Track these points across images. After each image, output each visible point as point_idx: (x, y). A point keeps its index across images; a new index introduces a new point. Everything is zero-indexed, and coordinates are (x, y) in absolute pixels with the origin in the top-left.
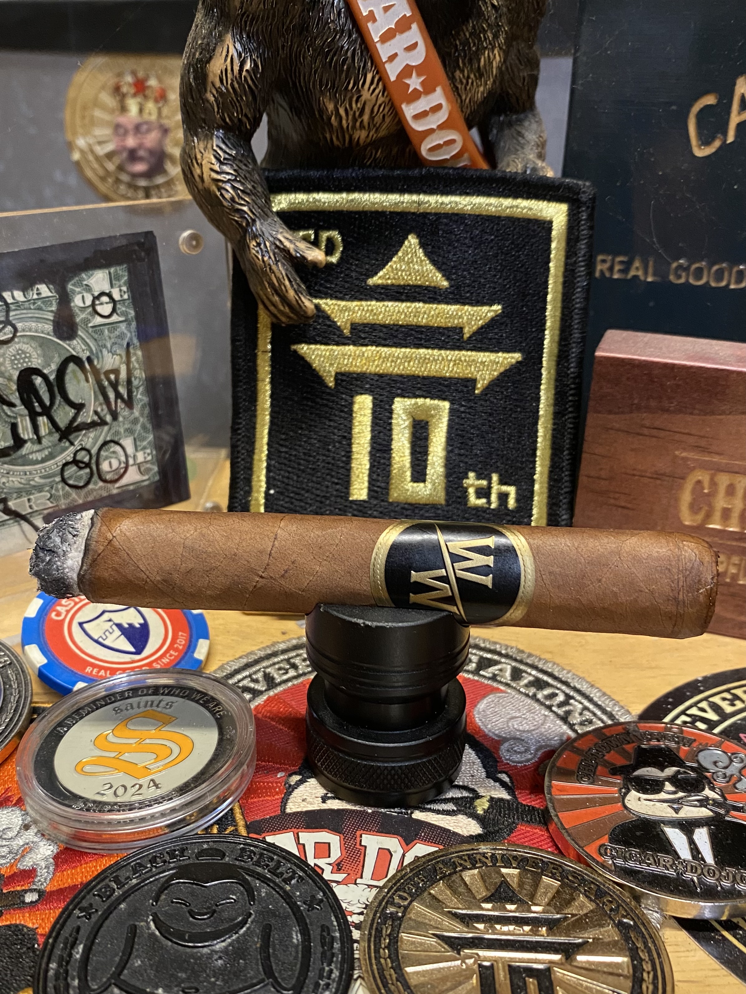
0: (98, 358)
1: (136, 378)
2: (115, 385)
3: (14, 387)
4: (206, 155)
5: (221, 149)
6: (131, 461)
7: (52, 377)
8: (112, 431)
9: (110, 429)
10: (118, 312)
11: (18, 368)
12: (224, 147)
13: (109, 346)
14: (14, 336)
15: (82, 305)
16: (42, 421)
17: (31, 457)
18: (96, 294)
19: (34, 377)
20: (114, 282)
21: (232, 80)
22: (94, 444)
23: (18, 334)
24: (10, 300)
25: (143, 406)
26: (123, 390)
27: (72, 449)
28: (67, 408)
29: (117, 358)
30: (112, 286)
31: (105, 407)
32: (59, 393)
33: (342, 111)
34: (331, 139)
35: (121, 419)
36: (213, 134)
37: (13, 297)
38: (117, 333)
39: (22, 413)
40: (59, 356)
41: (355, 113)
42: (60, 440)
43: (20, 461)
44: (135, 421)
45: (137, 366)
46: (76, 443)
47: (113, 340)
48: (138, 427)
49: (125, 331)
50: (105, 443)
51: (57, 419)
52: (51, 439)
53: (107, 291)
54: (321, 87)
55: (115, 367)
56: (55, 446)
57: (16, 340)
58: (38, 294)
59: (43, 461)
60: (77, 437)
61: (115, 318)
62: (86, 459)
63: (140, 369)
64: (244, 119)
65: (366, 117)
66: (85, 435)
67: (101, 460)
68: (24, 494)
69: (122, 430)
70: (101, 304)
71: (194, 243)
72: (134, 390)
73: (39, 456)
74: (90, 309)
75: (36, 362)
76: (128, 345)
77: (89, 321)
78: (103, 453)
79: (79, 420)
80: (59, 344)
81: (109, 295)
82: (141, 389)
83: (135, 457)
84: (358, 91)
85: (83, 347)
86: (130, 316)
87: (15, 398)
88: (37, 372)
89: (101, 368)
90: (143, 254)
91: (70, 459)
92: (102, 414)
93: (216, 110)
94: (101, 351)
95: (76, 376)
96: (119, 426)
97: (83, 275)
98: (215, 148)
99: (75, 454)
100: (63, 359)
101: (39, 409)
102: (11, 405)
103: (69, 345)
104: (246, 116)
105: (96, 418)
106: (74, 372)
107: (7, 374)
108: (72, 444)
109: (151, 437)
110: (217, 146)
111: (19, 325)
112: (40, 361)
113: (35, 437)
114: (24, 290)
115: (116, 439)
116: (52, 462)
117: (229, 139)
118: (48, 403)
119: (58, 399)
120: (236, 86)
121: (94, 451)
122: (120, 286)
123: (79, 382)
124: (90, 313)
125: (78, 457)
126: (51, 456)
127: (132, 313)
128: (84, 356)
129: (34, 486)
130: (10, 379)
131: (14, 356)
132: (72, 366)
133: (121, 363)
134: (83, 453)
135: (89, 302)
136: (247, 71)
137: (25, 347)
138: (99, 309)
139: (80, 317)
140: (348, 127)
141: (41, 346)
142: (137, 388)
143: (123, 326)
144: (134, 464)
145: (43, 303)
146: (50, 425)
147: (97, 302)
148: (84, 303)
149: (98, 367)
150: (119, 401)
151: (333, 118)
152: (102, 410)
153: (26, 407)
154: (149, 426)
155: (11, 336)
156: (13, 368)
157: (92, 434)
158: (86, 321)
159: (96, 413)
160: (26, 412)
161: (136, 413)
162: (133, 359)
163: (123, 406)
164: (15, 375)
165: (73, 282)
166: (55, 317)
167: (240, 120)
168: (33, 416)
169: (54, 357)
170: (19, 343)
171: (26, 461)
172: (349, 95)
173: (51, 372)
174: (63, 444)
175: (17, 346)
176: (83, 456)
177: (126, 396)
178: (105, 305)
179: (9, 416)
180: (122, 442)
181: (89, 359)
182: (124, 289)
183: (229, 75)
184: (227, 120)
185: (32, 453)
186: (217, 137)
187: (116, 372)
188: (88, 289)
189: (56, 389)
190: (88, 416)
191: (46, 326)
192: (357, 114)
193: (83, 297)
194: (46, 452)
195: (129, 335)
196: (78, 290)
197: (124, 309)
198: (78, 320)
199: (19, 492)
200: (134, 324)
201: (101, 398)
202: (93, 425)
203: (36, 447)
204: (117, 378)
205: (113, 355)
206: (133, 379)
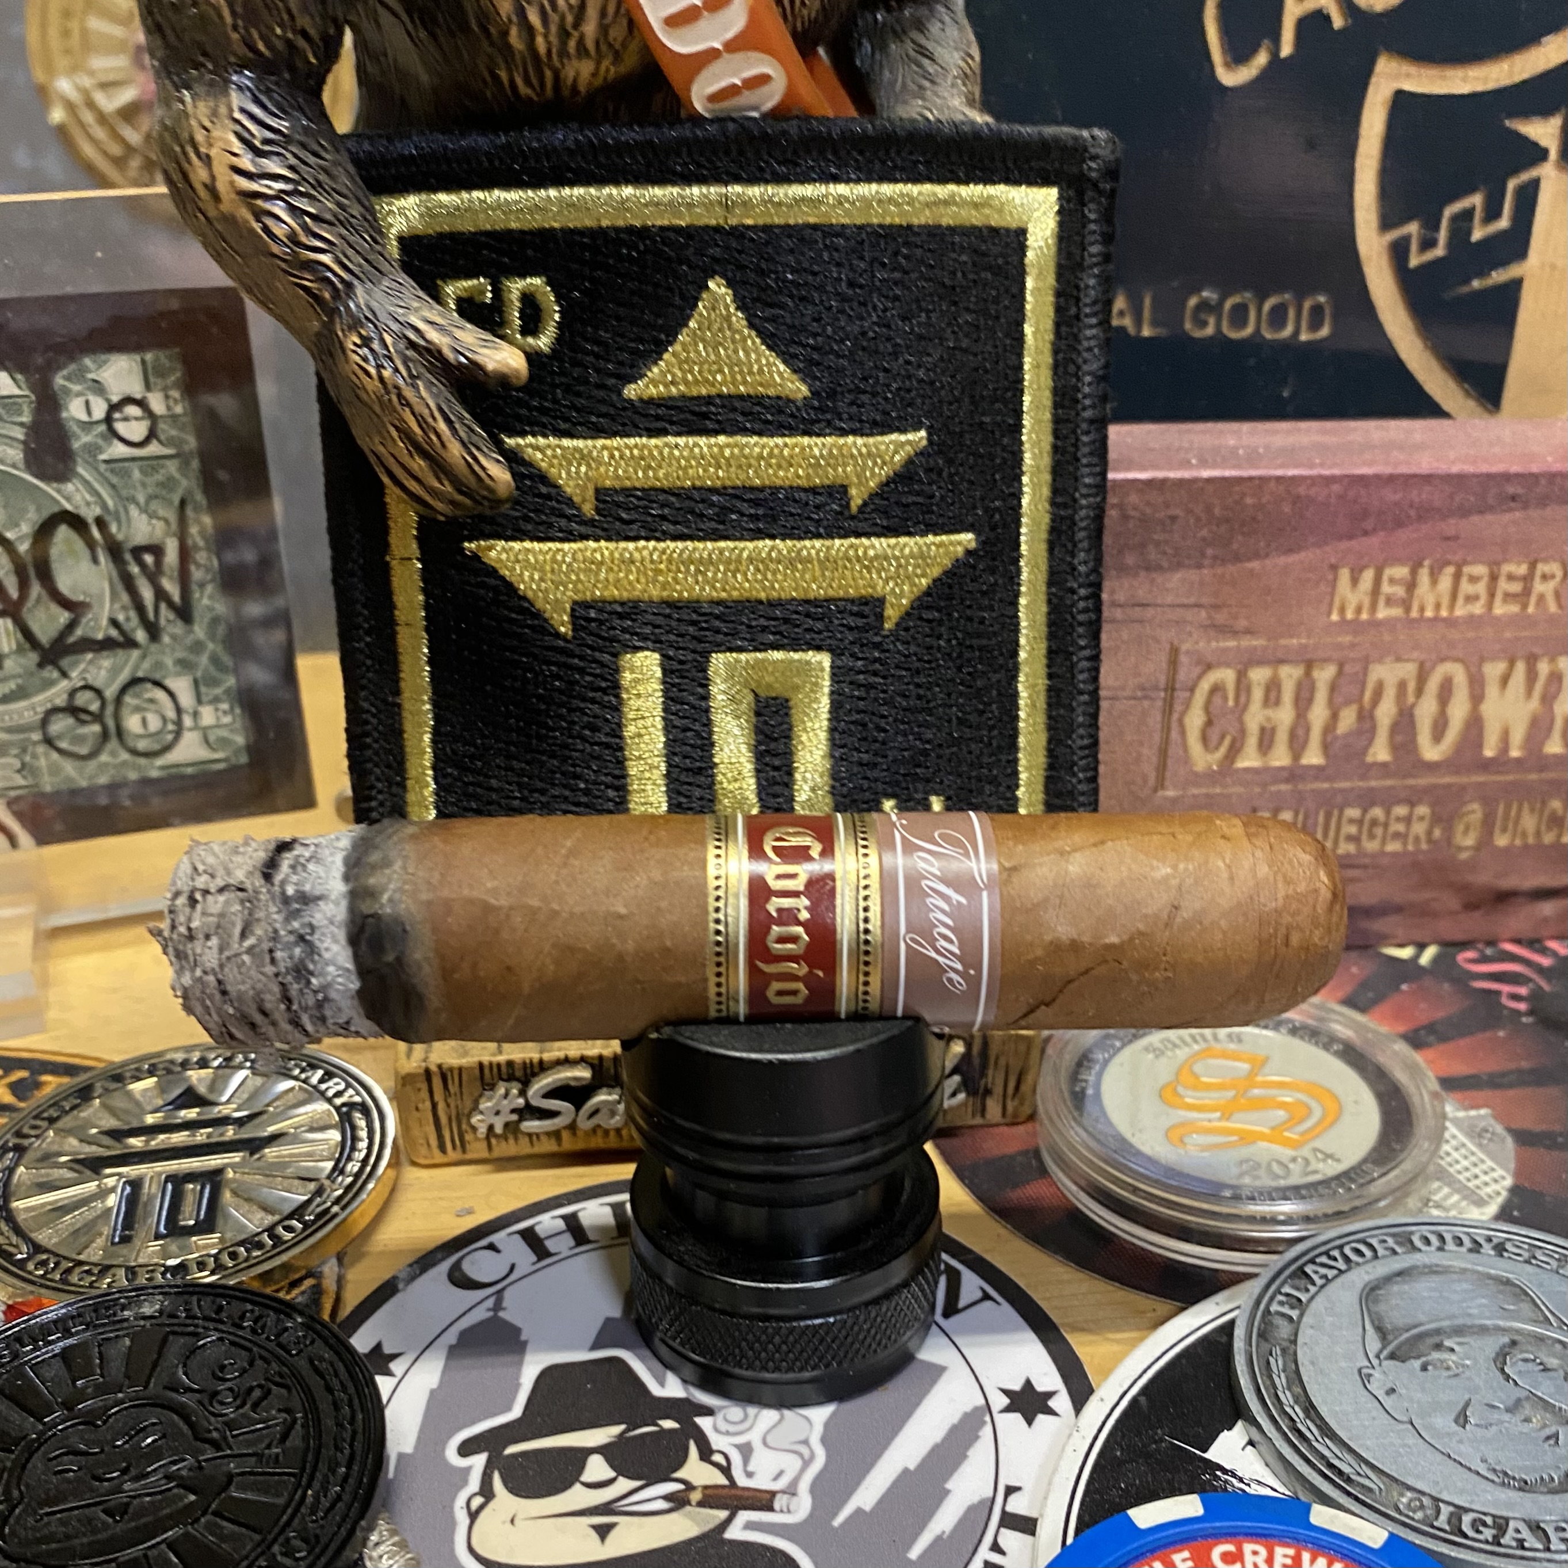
0: (119, 521)
1: (198, 566)
2: (153, 577)
4: (215, 133)
5: (252, 116)
6: (188, 722)
7: (24, 549)
8: (149, 661)
9: (144, 655)
10: (161, 436)
12: (257, 111)
13: (141, 499)
15: (84, 417)
18: (114, 399)
20: (152, 379)
25: (214, 620)
26: (171, 587)
27: (66, 684)
28: (54, 607)
29: (160, 525)
30: (148, 386)
31: (133, 614)
32: (39, 578)
34: (512, 82)
35: (166, 639)
36: (227, 80)
38: (159, 477)
40: (39, 510)
41: (563, 17)
42: (42, 665)
44: (197, 647)
45: (200, 542)
46: (74, 674)
47: (150, 490)
48: (203, 660)
49: (177, 476)
50: (133, 682)
51: (35, 627)
52: (24, 660)
53: (138, 396)
55: (155, 541)
60: (76, 663)
61: (155, 448)
62: (95, 707)
63: (207, 548)
64: (301, 43)
65: (590, 28)
66: (90, 661)
67: (125, 711)
69: (169, 661)
70: (126, 419)
72: (194, 587)
74: (103, 427)
76: (183, 501)
77: (100, 450)
78: (129, 700)
79: (79, 632)
80: (37, 487)
81: (142, 403)
82: (211, 587)
83: (196, 715)
85: (88, 497)
86: (187, 447)
89: (127, 540)
92: (127, 628)
93: (228, 19)
94: (125, 509)
95: (71, 550)
96: (163, 652)
97: (88, 362)
98: (236, 114)
100: (45, 515)
103: (59, 491)
104: (304, 33)
105: (114, 632)
106: (67, 541)
108: (65, 675)
109: (230, 680)
110: (242, 110)
115: (157, 677)
117: (268, 91)
118: (14, 594)
119: (36, 589)
122: (165, 389)
123: (78, 562)
124: (102, 435)
127: (190, 441)
128: (89, 514)
132: (63, 532)
133: (167, 534)
135: (99, 413)
138: (120, 428)
139: (81, 442)
140: (549, 51)
142: (202, 585)
143: (171, 466)
147: (117, 416)
148: (89, 412)
149: (120, 537)
150: (163, 606)
151: (513, 32)
152: (128, 619)
154: (225, 658)
157: (106, 662)
158: (93, 450)
161: (199, 632)
162: (193, 529)
163: (171, 616)
165: (65, 372)
166: (27, 435)
167: (290, 44)
169: (26, 511)
173: (21, 538)
176: (88, 701)
178: (134, 422)
181: (100, 522)
184: (260, 44)
186: (239, 86)
187: (157, 550)
188: (98, 387)
190: (97, 627)
191: (11, 452)
192: (570, 20)
193: (87, 403)
195: (184, 482)
196: (74, 389)
197: (173, 432)
198: (76, 446)
200: (195, 463)
201: (124, 596)
204: (158, 563)
205: (151, 517)
206: (193, 568)
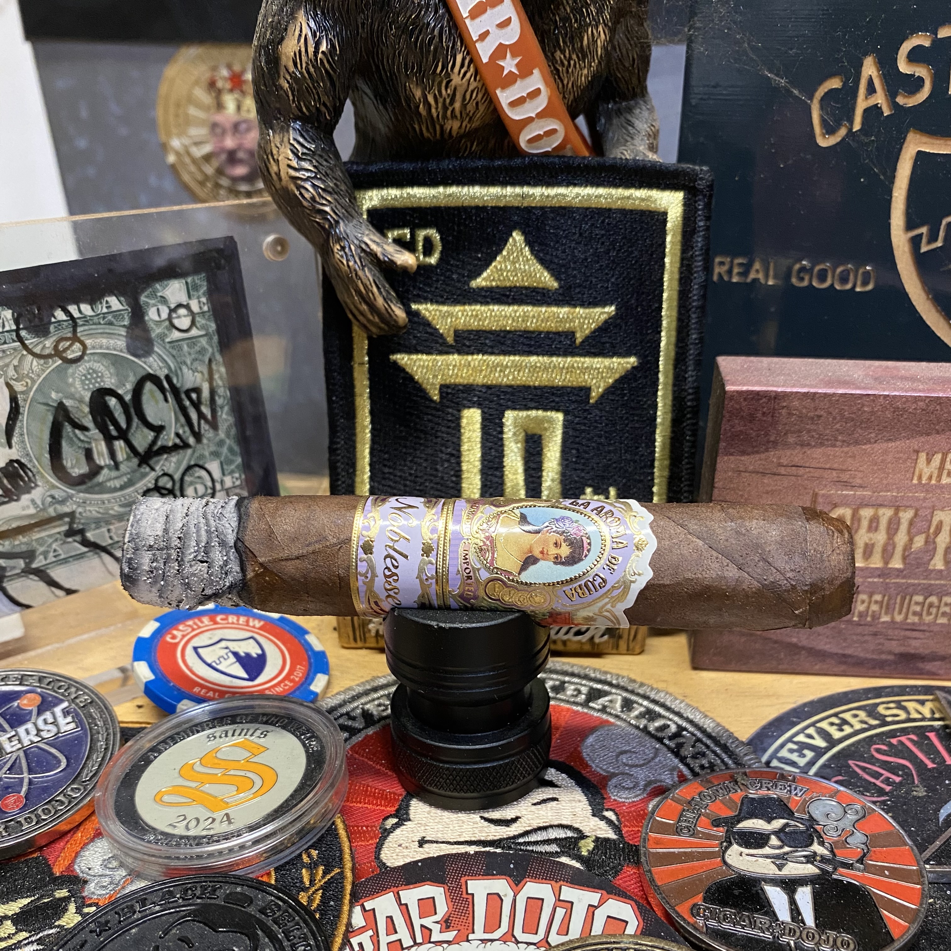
0: (177, 376)
1: (220, 396)
2: (197, 405)
3: (87, 410)
4: (282, 150)
5: (299, 142)
6: (218, 487)
7: (128, 398)
8: (196, 455)
9: (194, 452)
10: (198, 325)
11: (89, 389)
12: (301, 140)
13: (189, 362)
14: (84, 353)
15: (157, 318)
16: (119, 445)
17: (108, 484)
18: (173, 306)
19: (107, 398)
20: (192, 293)
21: (307, 63)
22: (177, 469)
23: (88, 352)
24: (76, 314)
25: (229, 427)
26: (206, 410)
27: (153, 475)
28: (146, 431)
29: (198, 375)
30: (190, 297)
31: (187, 429)
32: (136, 414)
33: (431, 99)
34: (421, 130)
35: (205, 441)
36: (289, 126)
37: (80, 311)
38: (197, 348)
39: (96, 437)
40: (135, 375)
41: (445, 99)
42: (139, 465)
43: (97, 489)
44: (221, 443)
45: (220, 383)
46: (157, 468)
47: (193, 356)
48: (225, 450)
49: (207, 346)
50: (189, 468)
51: (136, 443)
52: (130, 464)
53: (185, 303)
54: (406, 71)
55: (196, 385)
56: (134, 471)
57: (86, 358)
58: (108, 307)
59: (122, 488)
60: (158, 462)
61: (194, 332)
62: (169, 485)
63: (224, 387)
64: (323, 109)
65: (457, 105)
66: (166, 459)
67: (185, 486)
68: (102, 524)
69: (207, 453)
70: (179, 317)
71: (279, 248)
72: (218, 409)
73: (117, 483)
74: (167, 323)
75: (109, 382)
76: (210, 361)
77: (166, 335)
78: (187, 479)
79: (159, 443)
80: (134, 362)
81: (187, 307)
82: (226, 409)
83: (222, 482)
84: (448, 75)
85: (161, 364)
86: (210, 330)
87: (88, 421)
88: (112, 392)
89: (182, 386)
90: (223, 261)
91: (151, 486)
92: (184, 437)
93: (291, 98)
94: (181, 369)
95: (153, 396)
96: (204, 449)
97: (158, 286)
98: (292, 141)
99: (157, 480)
100: (139, 377)
101: (114, 433)
102: (84, 429)
103: (145, 363)
104: (325, 105)
105: (178, 441)
106: (151, 391)
107: (77, 396)
108: (153, 469)
109: (239, 460)
110: (295, 139)
111: (88, 342)
112: (113, 381)
113: (112, 463)
114: (92, 302)
115: (201, 463)
116: (131, 489)
117: (307, 131)
118: (124, 425)
119: (136, 421)
120: (312, 70)
121: (177, 477)
122: (198, 298)
123: (157, 402)
124: (166, 327)
125: (161, 483)
126: (130, 483)
127: (213, 326)
128: (162, 374)
129: (114, 516)
130: (81, 401)
131: (84, 375)
132: (149, 386)
133: (203, 380)
134: (166, 478)
135: (165, 315)
136: (323, 52)
137: (96, 366)
138: (176, 322)
139: (156, 331)
140: (438, 116)
141: (113, 364)
142: (222, 407)
143: (204, 341)
144: (223, 489)
145: (114, 317)
146: (128, 449)
147: (174, 315)
148: (159, 315)
149: (178, 385)
150: (202, 422)
151: (421, 106)
152: (184, 432)
153: (101, 431)
154: (236, 448)
155: (80, 353)
156: (84, 389)
157: (174, 458)
158: (162, 337)
159: (178, 435)
160: (101, 436)
161: (222, 435)
162: (216, 376)
163: (207, 427)
164: (87, 396)
165: (146, 294)
166: (127, 332)
167: (318, 109)
168: (109, 439)
169: (128, 376)
170: (89, 361)
171: (102, 489)
172: (438, 79)
173: (126, 393)
174: (142, 470)
175: (88, 365)
176: (165, 482)
177: (209, 417)
178: (183, 319)
179: (82, 441)
180: (207, 466)
181: (168, 378)
182: (204, 300)
183: (303, 58)
184: (304, 109)
185: (110, 480)
186: (294, 129)
187: (197, 390)
188: (164, 300)
189: (132, 411)
190: (169, 439)
191: (119, 343)
192: (448, 101)
193: (158, 309)
194: (125, 479)
195: (210, 350)
196: (152, 302)
197: (203, 322)
198: (153, 335)
199: (97, 523)
200: (216, 338)
201: (182, 419)
202: (175, 448)
203: (114, 474)
204: (199, 397)
205: (194, 372)
206: (217, 398)
